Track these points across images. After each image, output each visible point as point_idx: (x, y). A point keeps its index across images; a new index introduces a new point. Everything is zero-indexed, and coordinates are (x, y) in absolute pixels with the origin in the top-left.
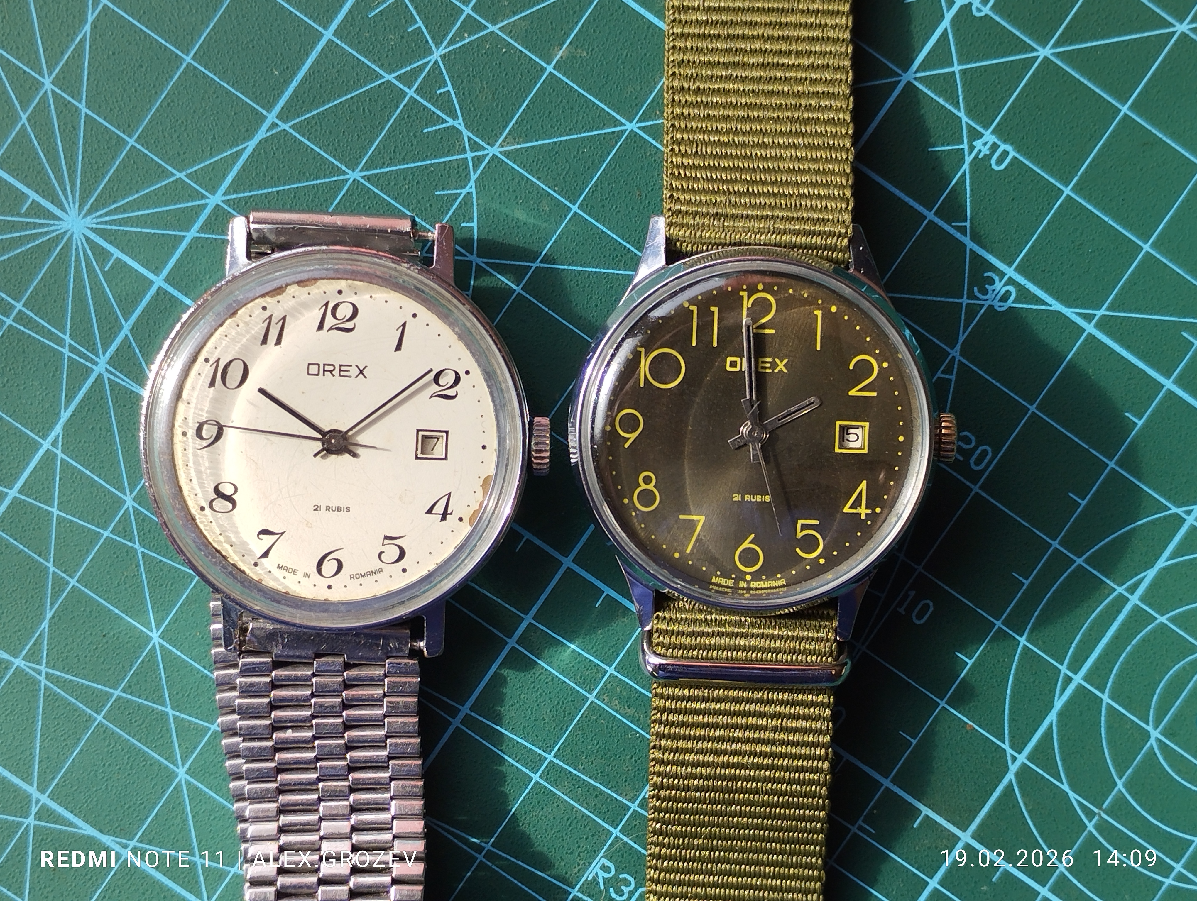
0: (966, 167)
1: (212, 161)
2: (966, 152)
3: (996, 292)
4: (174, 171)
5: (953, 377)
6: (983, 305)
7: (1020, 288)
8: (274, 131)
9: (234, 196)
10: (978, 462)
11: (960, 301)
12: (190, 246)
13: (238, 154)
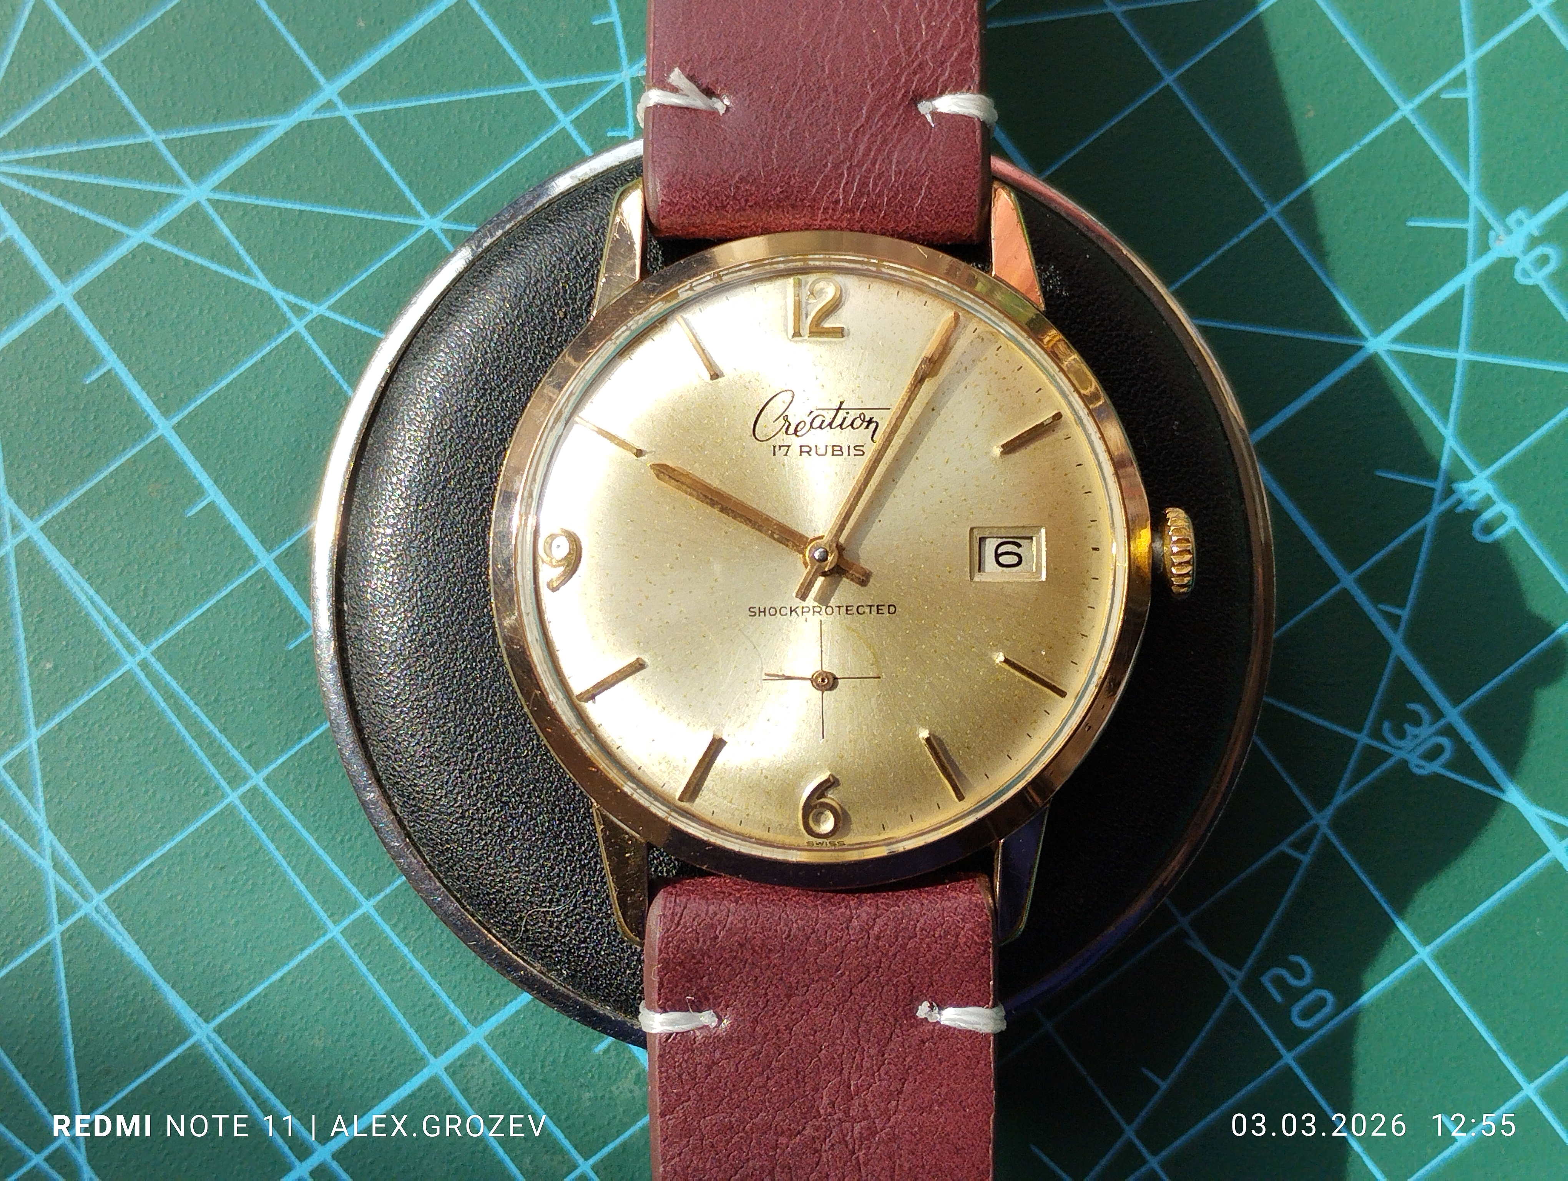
0: (1430, 520)
1: (215, 130)
2: (1437, 495)
3: (1418, 741)
4: (149, 130)
5: (1306, 859)
6: (1391, 755)
7: (1462, 747)
8: (327, 115)
9: (228, 197)
10: (1306, 1014)
11: (1354, 735)
12: (133, 254)
13: (257, 133)
